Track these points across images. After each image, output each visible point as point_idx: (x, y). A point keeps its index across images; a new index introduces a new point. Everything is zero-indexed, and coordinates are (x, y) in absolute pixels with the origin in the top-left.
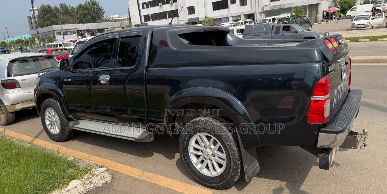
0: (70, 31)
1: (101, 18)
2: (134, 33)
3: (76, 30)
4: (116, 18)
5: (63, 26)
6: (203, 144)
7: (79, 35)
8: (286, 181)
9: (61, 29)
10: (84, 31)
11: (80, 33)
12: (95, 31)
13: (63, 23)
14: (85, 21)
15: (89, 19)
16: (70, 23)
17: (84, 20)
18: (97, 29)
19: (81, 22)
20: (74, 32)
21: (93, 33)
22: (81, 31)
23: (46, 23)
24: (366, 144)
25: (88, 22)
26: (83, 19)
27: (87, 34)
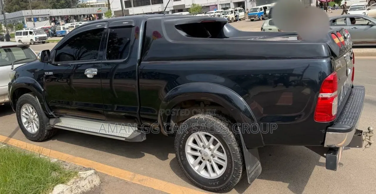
0: (41, 18)
1: (77, 4)
2: (125, 23)
3: (49, 16)
4: (93, 3)
5: (34, 11)
6: (201, 144)
7: (52, 22)
8: (289, 183)
9: (31, 15)
10: (58, 17)
11: (53, 19)
12: (70, 17)
13: (34, 8)
14: (59, 6)
15: (63, 4)
16: (42, 8)
17: (57, 5)
18: (72, 15)
19: (54, 7)
20: (46, 18)
21: (68, 19)
22: (54, 17)
23: (14, 8)
24: (371, 143)
25: (62, 7)
26: (56, 3)
27: (60, 21)
